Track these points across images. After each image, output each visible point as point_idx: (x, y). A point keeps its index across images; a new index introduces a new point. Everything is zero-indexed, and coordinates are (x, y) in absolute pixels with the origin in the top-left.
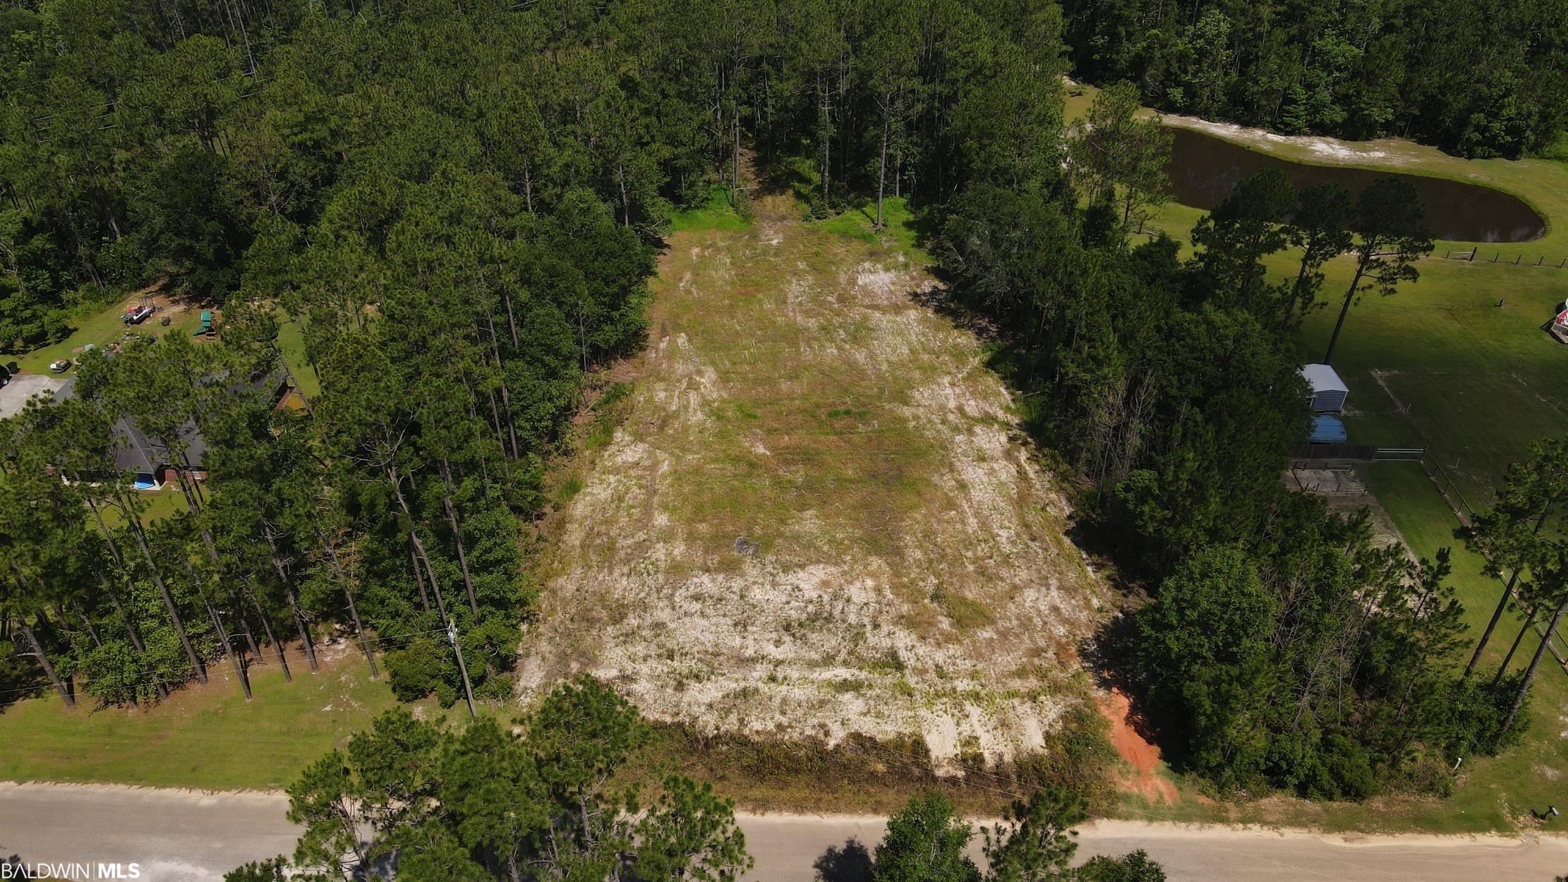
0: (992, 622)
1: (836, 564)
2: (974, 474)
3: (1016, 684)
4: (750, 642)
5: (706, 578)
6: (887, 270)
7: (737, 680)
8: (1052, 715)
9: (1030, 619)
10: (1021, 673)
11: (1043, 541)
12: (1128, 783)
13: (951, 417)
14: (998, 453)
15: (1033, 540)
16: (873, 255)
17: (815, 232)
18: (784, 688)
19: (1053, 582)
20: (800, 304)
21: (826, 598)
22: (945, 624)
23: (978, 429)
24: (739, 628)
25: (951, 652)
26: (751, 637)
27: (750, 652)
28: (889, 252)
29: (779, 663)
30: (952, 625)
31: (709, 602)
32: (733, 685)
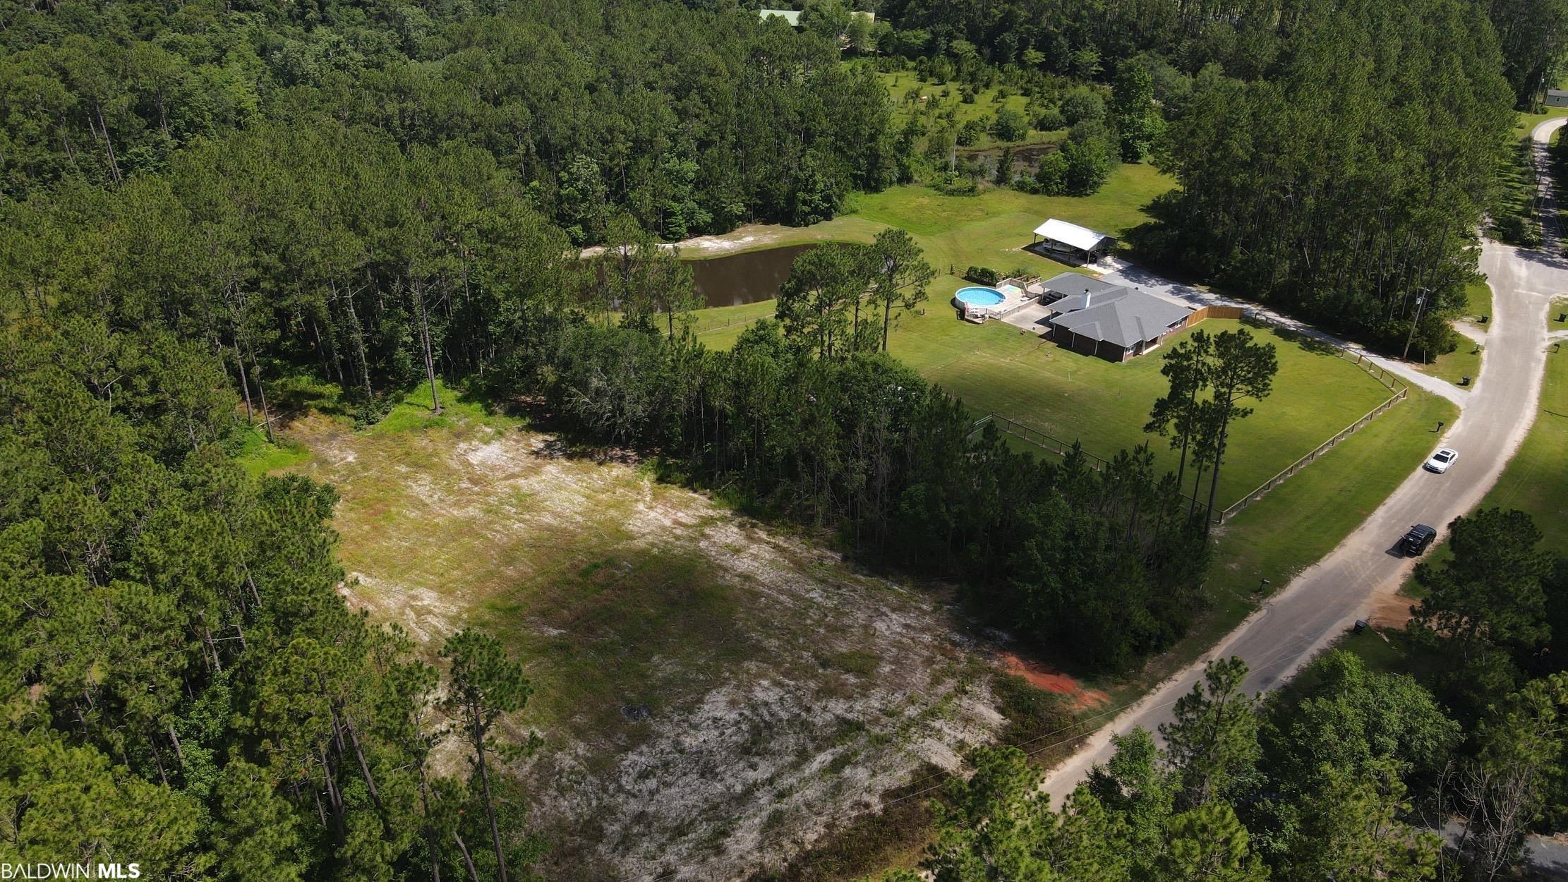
0: (881, 658)
1: (723, 684)
2: (744, 564)
3: (941, 690)
4: (730, 781)
5: (632, 757)
6: (487, 443)
7: (755, 815)
8: (987, 695)
9: (900, 642)
10: (936, 681)
11: (846, 586)
12: (1076, 706)
13: (678, 532)
14: (742, 541)
15: (839, 588)
16: (458, 436)
17: (380, 436)
18: (796, 796)
19: (884, 609)
20: (441, 501)
21: (746, 712)
22: (852, 679)
23: (708, 531)
24: (708, 776)
25: (879, 695)
26: (726, 777)
27: (739, 788)
28: (470, 428)
29: (771, 781)
30: (857, 677)
31: (659, 773)
32: (757, 821)
